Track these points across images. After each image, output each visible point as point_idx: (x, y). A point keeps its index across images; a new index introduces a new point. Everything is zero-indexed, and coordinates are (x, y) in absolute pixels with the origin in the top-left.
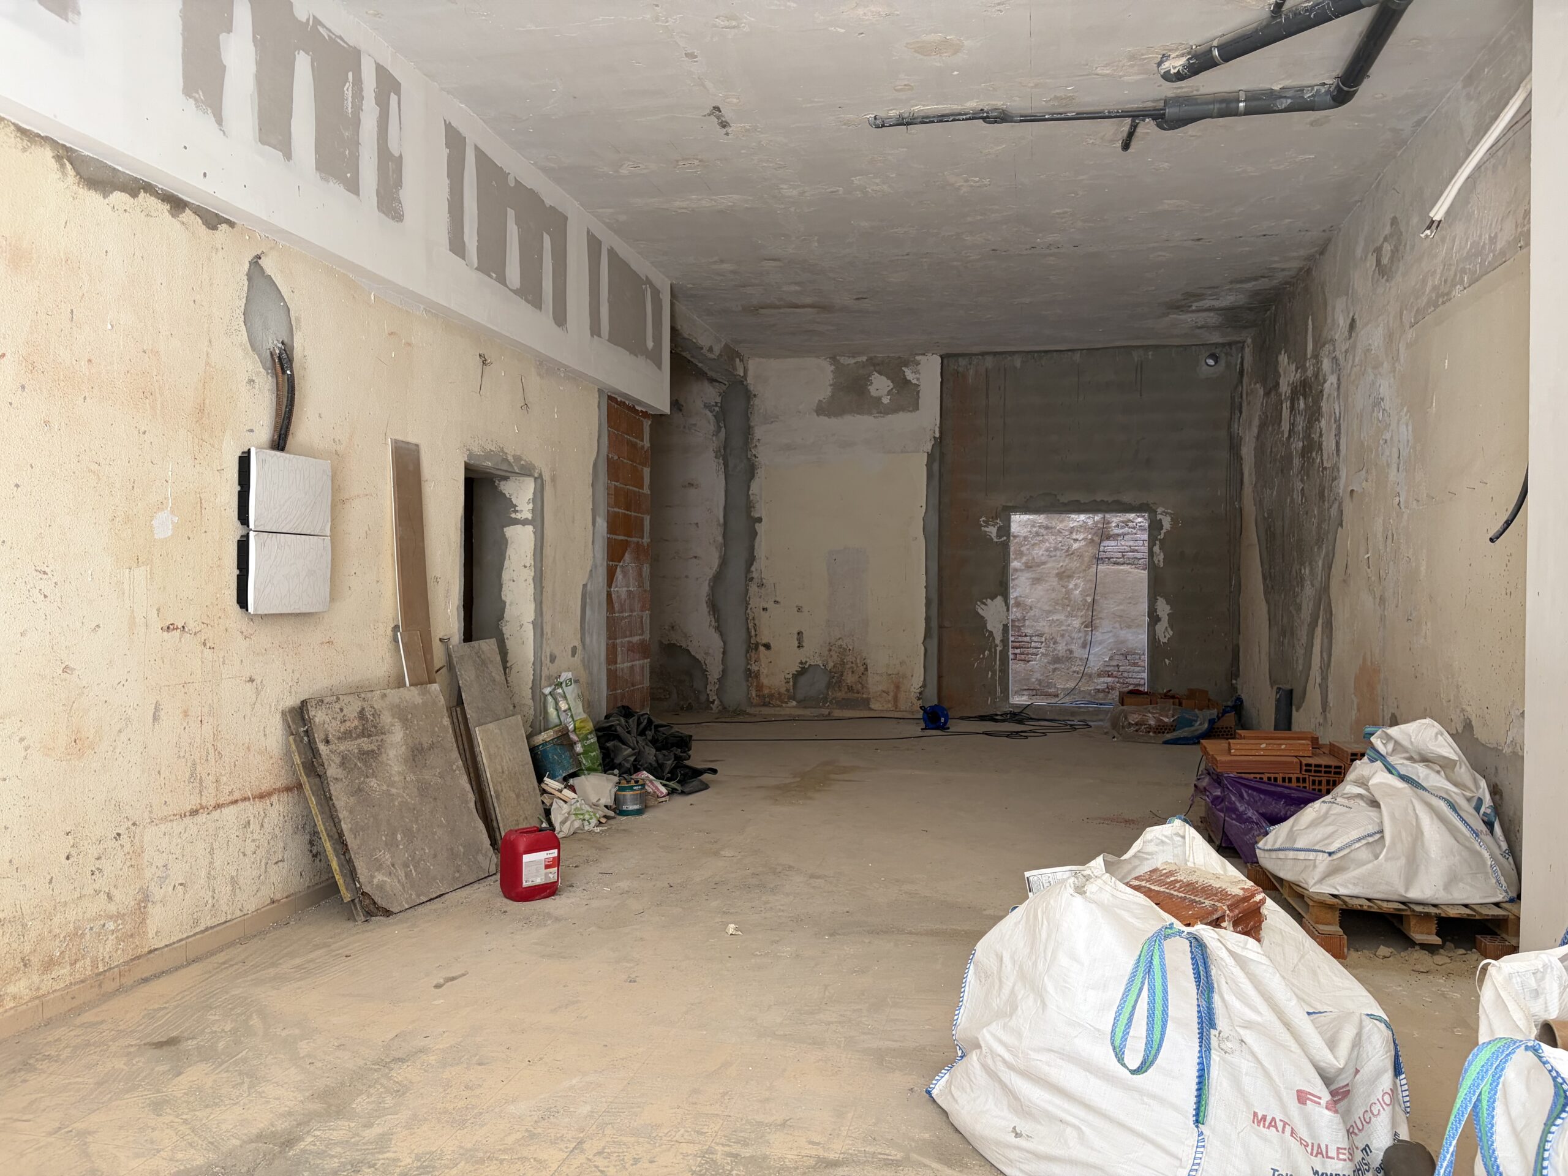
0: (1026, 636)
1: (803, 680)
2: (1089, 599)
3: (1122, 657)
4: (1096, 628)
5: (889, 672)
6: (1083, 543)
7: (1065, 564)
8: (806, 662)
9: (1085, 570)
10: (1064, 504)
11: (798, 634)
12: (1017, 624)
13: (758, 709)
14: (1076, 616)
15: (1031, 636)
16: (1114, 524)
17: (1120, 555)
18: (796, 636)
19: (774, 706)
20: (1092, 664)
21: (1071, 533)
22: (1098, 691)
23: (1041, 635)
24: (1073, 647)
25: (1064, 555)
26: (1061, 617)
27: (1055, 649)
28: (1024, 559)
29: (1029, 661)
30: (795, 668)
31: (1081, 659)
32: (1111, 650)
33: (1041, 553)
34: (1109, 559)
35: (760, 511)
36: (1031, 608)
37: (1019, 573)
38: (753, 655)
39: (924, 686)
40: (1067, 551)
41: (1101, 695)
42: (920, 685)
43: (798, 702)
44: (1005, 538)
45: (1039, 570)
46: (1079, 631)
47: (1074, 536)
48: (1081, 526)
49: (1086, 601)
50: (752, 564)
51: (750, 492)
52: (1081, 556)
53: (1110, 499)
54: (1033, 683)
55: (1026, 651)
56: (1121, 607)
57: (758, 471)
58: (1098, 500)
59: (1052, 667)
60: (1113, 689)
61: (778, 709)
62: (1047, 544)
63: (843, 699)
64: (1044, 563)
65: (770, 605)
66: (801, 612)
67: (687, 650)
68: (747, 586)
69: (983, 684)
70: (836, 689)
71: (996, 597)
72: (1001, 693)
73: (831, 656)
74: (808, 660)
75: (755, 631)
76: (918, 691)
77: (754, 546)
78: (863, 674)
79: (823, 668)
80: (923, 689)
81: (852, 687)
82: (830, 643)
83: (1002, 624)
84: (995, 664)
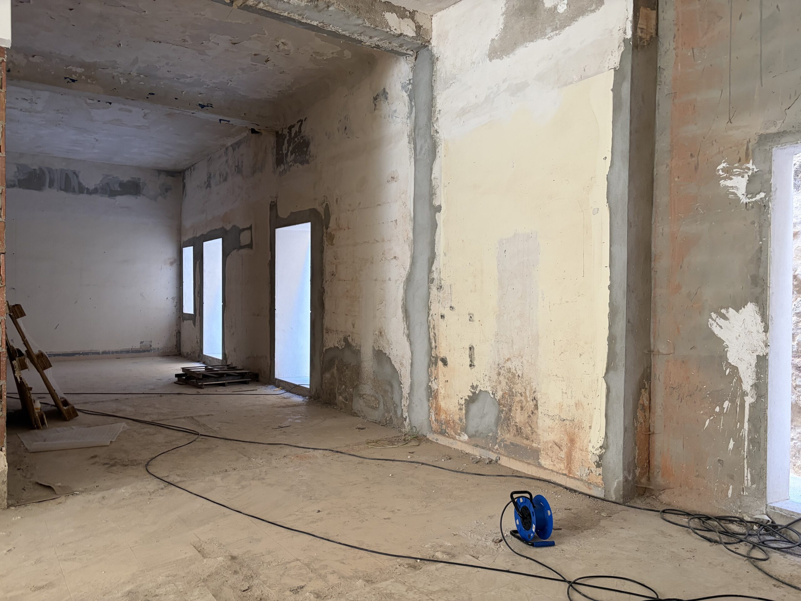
1: (474, 408)
5: (562, 417)
8: (477, 386)
11: (470, 348)
13: (436, 437)
18: (468, 351)
19: (449, 437)
30: (467, 393)
35: (440, 199)
38: (433, 370)
39: (605, 447)
42: (601, 443)
43: (469, 437)
44: (762, 195)
50: (432, 263)
51: (433, 176)
57: (439, 147)
61: (451, 440)
63: (512, 444)
65: (446, 311)
66: (473, 321)
67: (389, 358)
68: (429, 288)
69: (719, 460)
70: (505, 428)
71: (744, 305)
72: (753, 482)
73: (500, 383)
74: (478, 384)
75: (435, 342)
76: (598, 452)
77: (435, 240)
78: (533, 413)
79: (492, 396)
80: (604, 451)
81: (520, 428)
82: (498, 365)
83: (755, 355)
84: (742, 427)
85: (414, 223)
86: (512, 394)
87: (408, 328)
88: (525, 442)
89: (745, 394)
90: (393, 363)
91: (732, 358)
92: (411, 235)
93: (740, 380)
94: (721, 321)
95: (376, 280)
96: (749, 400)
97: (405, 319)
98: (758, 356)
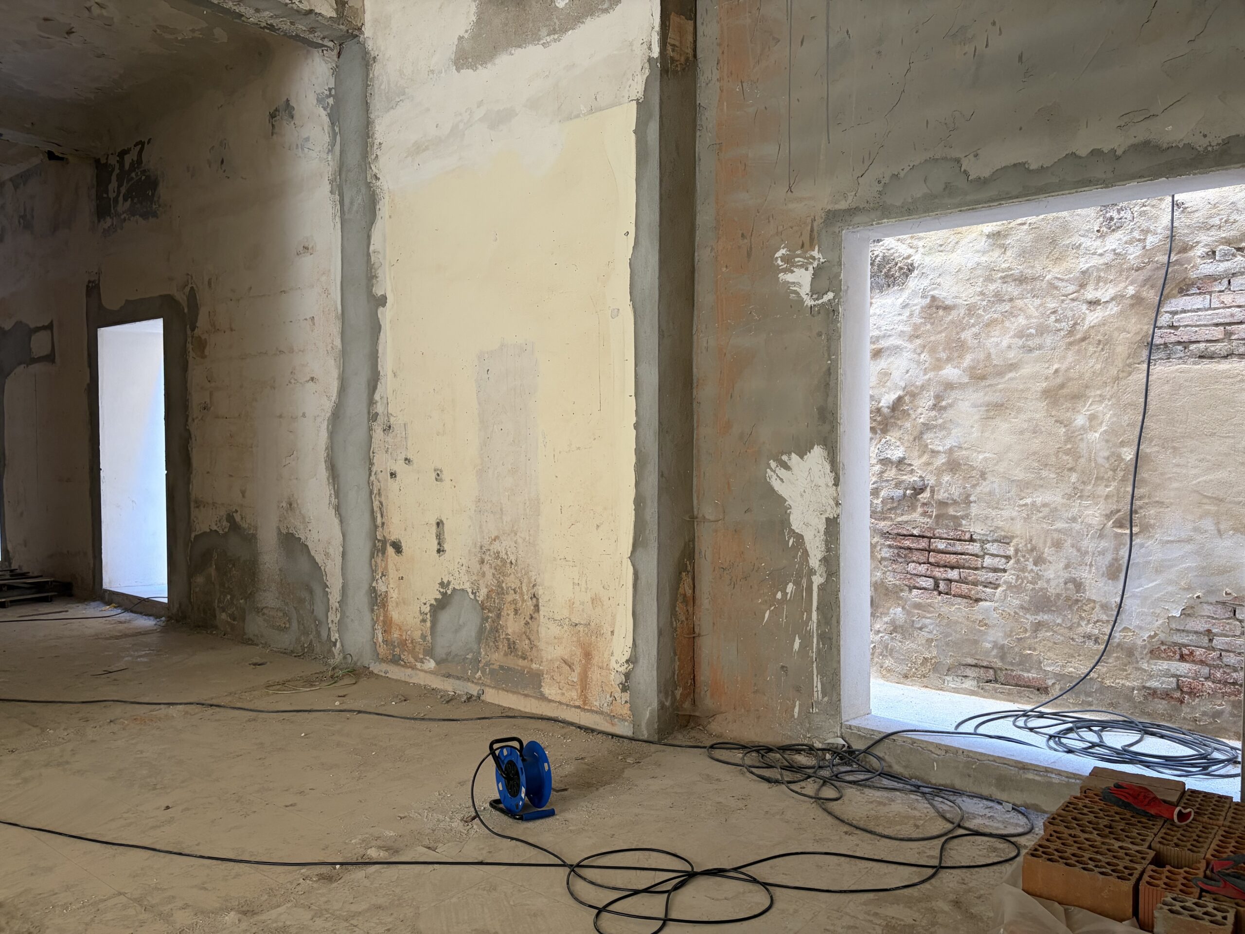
0: (971, 540)
1: (445, 617)
2: (1128, 455)
3: (1220, 612)
4: (1146, 528)
5: (574, 619)
6: (1114, 309)
7: (1064, 367)
8: (449, 583)
9: (1117, 379)
11: (438, 524)
12: (951, 511)
14: (1093, 496)
15: (983, 542)
16: (1200, 251)
17: (1218, 333)
18: (434, 529)
19: (405, 666)
20: (1136, 622)
21: (1082, 286)
22: (1153, 693)
23: (1004, 541)
24: (1085, 575)
25: (1062, 344)
26: (1052, 497)
27: (1039, 577)
28: (968, 360)
29: (977, 600)
30: (433, 595)
31: (1105, 607)
32: (1189, 589)
33: (1005, 344)
34: (1186, 344)
35: (385, 285)
36: (983, 475)
37: (954, 394)
38: (379, 560)
39: (632, 660)
40: (1071, 333)
41: (1161, 706)
42: (627, 656)
43: (438, 663)
44: (830, 295)
45: (1002, 383)
46: (1101, 534)
47: (1090, 294)
48: (1108, 266)
49: (1119, 458)
50: (375, 388)
51: (372, 248)
52: (1105, 343)
54: (987, 653)
55: (972, 575)
56: (1221, 475)
57: (381, 203)
59: (1030, 618)
60: (1192, 693)
61: (409, 671)
62: (1022, 320)
63: (501, 667)
64: (1013, 367)
65: (399, 467)
66: (441, 480)
67: (307, 546)
68: (370, 429)
69: (783, 667)
70: (491, 644)
71: (810, 448)
72: (824, 694)
73: (484, 574)
74: (451, 579)
75: (382, 516)
76: (623, 669)
77: (377, 351)
78: (532, 618)
79: (472, 597)
80: (631, 666)
81: (514, 643)
82: (481, 547)
83: (824, 517)
84: (810, 618)
85: (343, 323)
86: (500, 591)
87: (337, 495)
88: (521, 662)
90: (313, 553)
91: (796, 523)
92: (338, 342)
94: (782, 472)
95: (281, 416)
96: (818, 580)
97: (331, 481)
98: (827, 519)
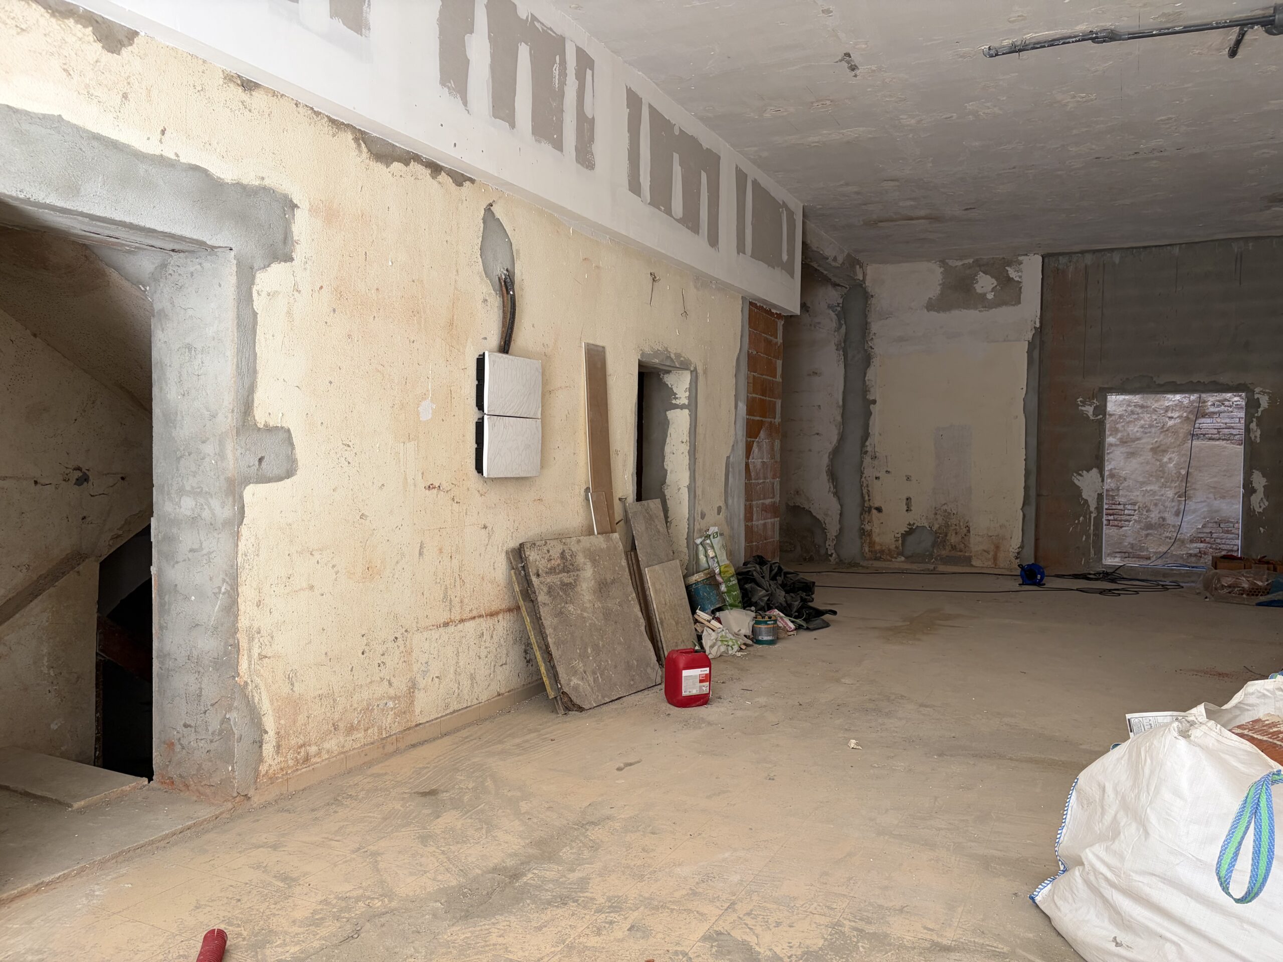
0: (1119, 504)
1: (910, 539)
2: (1183, 472)
3: (1215, 525)
4: (1190, 498)
5: (990, 534)
6: (1178, 420)
7: (1159, 440)
8: (914, 524)
9: (1179, 445)
10: (1160, 386)
11: (907, 499)
12: (1111, 493)
13: (871, 562)
14: (1170, 487)
15: (1124, 505)
16: (1210, 403)
17: (1215, 431)
18: (905, 501)
19: (884, 560)
20: (1185, 531)
21: (1167, 411)
22: (1191, 555)
23: (1134, 504)
24: (1166, 515)
25: (1159, 432)
26: (1154, 487)
27: (1148, 517)
28: (1119, 435)
29: (1121, 527)
30: (904, 529)
31: (1174, 526)
32: (1205, 518)
33: (1136, 429)
34: (1204, 435)
35: (876, 395)
36: (1125, 479)
37: (1113, 448)
38: (866, 516)
39: (1022, 547)
40: (1162, 428)
41: (1193, 559)
42: (1019, 546)
43: (906, 558)
44: (1101, 416)
45: (1134, 445)
46: (1173, 501)
47: (1170, 414)
48: (1176, 405)
49: (1180, 473)
50: (867, 439)
51: (866, 378)
52: (1175, 433)
53: (1206, 380)
54: (1126, 547)
55: (1119, 517)
56: (1215, 479)
57: (874, 360)
58: (1195, 381)
59: (1145, 532)
60: (1205, 554)
61: (889, 563)
62: (1142, 422)
63: (947, 556)
64: (1138, 439)
65: (882, 474)
66: (910, 480)
67: (810, 511)
68: (862, 458)
70: (941, 547)
71: (1091, 469)
72: (1095, 554)
73: (937, 519)
74: (915, 522)
75: (869, 496)
76: (1016, 551)
77: (869, 424)
78: (965, 535)
79: (929, 529)
80: (1020, 549)
81: (955, 546)
82: (935, 508)
83: (1097, 493)
84: (1090, 528)
85: (843, 410)
86: (947, 526)
87: (835, 487)
88: (959, 553)
89: (1091, 512)
90: (815, 515)
91: (1085, 495)
92: (839, 418)
93: (1089, 506)
94: (1079, 477)
96: (1093, 515)
97: (831, 481)
98: (1098, 494)
